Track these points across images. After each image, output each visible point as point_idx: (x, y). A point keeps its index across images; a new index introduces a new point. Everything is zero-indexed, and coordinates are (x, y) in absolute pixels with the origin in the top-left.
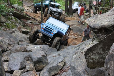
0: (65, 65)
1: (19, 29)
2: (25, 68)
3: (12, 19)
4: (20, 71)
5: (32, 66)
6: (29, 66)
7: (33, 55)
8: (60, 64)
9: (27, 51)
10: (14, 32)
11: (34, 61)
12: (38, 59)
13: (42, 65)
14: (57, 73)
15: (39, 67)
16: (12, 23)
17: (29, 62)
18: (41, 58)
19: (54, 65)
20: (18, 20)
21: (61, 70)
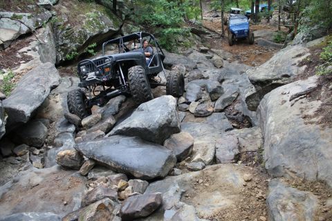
0: (238, 95)
1: (198, 46)
2: (201, 99)
3: (189, 36)
4: (198, 103)
5: (208, 97)
6: (204, 97)
7: (208, 85)
8: (233, 96)
9: (204, 78)
10: (192, 52)
11: (209, 92)
12: (213, 90)
13: (217, 95)
14: (230, 104)
15: (214, 97)
16: (190, 41)
17: (205, 92)
18: (217, 89)
19: (228, 96)
20: (197, 36)
21: (234, 101)
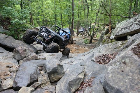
0: (85, 75)
5: (46, 78)
6: (42, 78)
8: (80, 76)
11: (48, 72)
12: (53, 69)
13: (58, 76)
14: (78, 88)
15: (54, 78)
18: (57, 68)
